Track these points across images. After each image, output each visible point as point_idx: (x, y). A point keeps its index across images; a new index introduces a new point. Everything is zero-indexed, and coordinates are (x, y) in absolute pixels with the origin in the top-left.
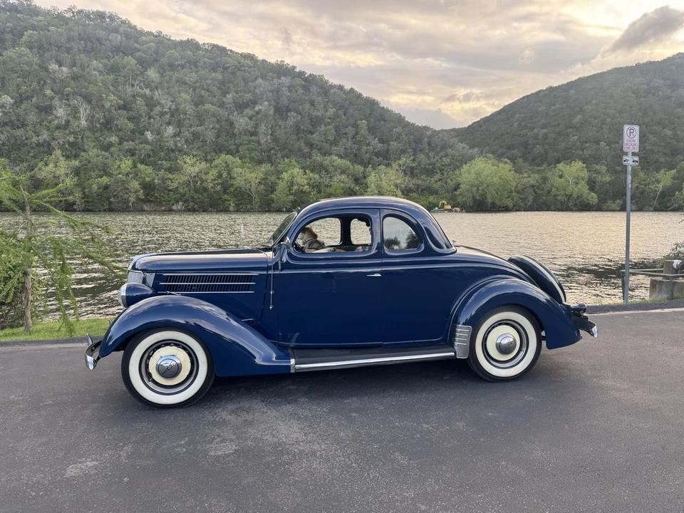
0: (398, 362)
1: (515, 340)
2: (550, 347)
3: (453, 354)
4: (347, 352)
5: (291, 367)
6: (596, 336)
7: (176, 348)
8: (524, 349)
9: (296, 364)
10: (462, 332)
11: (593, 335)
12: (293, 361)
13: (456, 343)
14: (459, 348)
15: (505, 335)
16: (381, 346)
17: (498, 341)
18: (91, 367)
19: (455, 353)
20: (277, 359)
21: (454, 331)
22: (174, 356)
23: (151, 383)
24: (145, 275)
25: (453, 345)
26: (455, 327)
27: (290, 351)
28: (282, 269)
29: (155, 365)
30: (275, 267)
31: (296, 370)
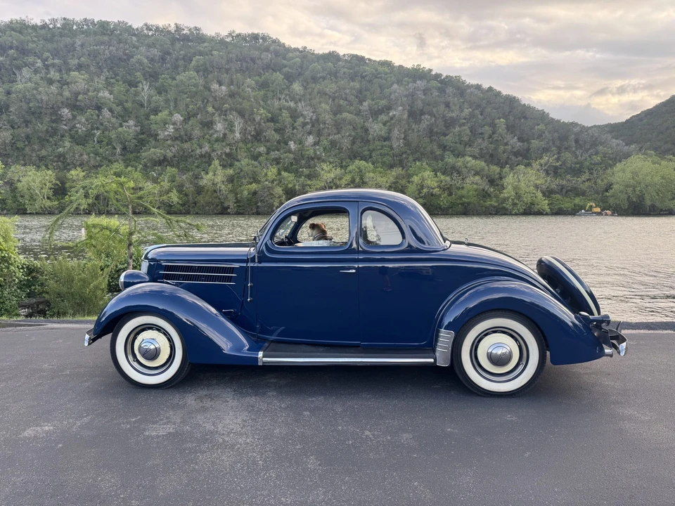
0: (369, 364)
1: (510, 353)
2: (554, 362)
3: (432, 360)
4: (321, 349)
5: (259, 360)
6: (622, 354)
7: (157, 332)
8: (524, 362)
9: (263, 357)
10: (445, 338)
11: (619, 353)
12: (261, 354)
13: (438, 349)
14: (441, 356)
16: (359, 346)
17: (490, 351)
18: (86, 344)
19: (435, 360)
20: (248, 350)
21: (437, 336)
22: (153, 339)
23: (135, 363)
24: (150, 264)
25: (434, 351)
26: (438, 332)
27: (266, 344)
28: (260, 262)
29: (140, 347)
30: (253, 260)
31: (263, 363)
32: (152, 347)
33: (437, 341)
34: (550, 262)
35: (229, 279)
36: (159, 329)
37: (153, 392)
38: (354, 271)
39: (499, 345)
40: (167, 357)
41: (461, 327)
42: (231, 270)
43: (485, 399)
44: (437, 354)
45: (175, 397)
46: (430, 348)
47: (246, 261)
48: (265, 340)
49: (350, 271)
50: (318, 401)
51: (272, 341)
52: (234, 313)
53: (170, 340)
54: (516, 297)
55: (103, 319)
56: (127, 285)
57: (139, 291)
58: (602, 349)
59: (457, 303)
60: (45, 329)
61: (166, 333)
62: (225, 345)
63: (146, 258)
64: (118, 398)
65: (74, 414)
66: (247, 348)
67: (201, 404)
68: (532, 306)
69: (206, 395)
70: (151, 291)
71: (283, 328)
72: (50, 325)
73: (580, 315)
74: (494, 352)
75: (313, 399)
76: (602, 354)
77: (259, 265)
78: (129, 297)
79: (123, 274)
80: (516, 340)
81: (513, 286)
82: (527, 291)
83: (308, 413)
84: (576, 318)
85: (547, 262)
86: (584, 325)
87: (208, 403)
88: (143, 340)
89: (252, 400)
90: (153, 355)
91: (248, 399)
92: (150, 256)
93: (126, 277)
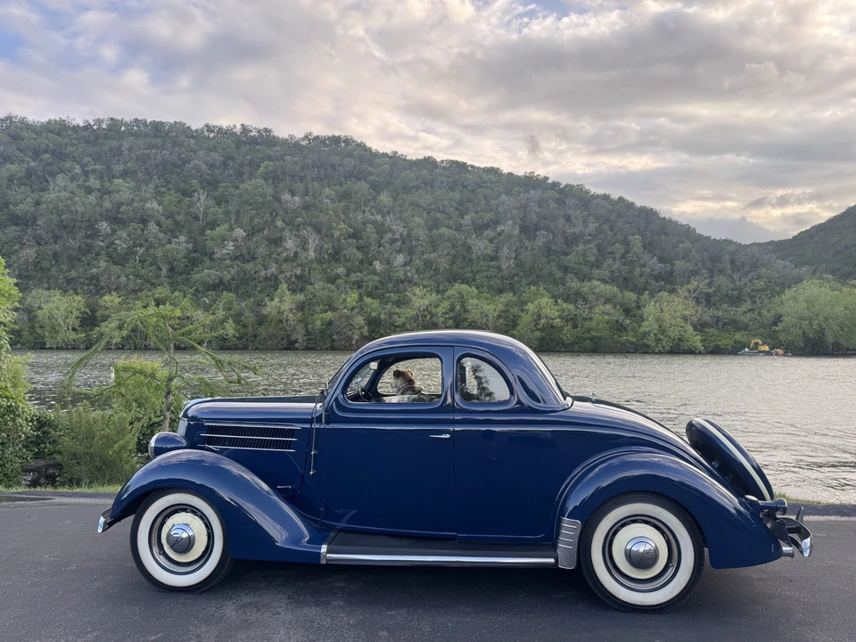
0: (468, 565)
1: (656, 551)
2: (716, 564)
3: (552, 560)
4: (405, 542)
5: (321, 556)
6: (806, 554)
7: (192, 515)
8: (675, 564)
9: (327, 553)
10: (569, 529)
11: (802, 552)
12: (324, 548)
13: (560, 546)
14: (564, 553)
15: (640, 538)
16: (456, 539)
17: (629, 547)
18: (100, 530)
19: (557, 560)
20: (308, 542)
21: (559, 527)
22: (187, 525)
23: (161, 557)
24: (189, 424)
25: (555, 547)
26: (560, 521)
27: (333, 534)
28: (328, 422)
29: (169, 535)
30: (319, 420)
31: (327, 560)
32: (185, 535)
33: (558, 534)
34: (703, 426)
35: (288, 445)
36: (195, 511)
37: (182, 598)
38: (448, 436)
39: (640, 540)
40: (203, 549)
41: (590, 515)
42: (291, 433)
43: (623, 615)
44: (559, 552)
45: (210, 607)
46: (549, 542)
47: (311, 421)
48: (332, 528)
49: (443, 436)
50: (398, 616)
51: (341, 530)
52: (292, 490)
53: (208, 526)
54: (662, 475)
55: (125, 496)
56: (158, 451)
57: (174, 460)
58: (779, 547)
59: (585, 480)
60: (50, 504)
61: (203, 517)
62: (278, 534)
63: (185, 415)
64: (135, 605)
65: (76, 628)
66: (307, 539)
67: (243, 617)
68: (682, 486)
69: (251, 604)
70: (188, 461)
71: (355, 511)
72: (58, 500)
73: (746, 499)
74: (635, 549)
75: (393, 612)
76: (779, 554)
77: (327, 427)
78: (160, 468)
79: (154, 438)
80: (663, 533)
81: (656, 459)
82: (674, 466)
83: (386, 634)
84: (741, 503)
85: (698, 427)
86: (752, 514)
87: (252, 615)
88: (174, 525)
89: (311, 612)
90: (184, 546)
91: (306, 610)
92: (190, 413)
93: (157, 440)
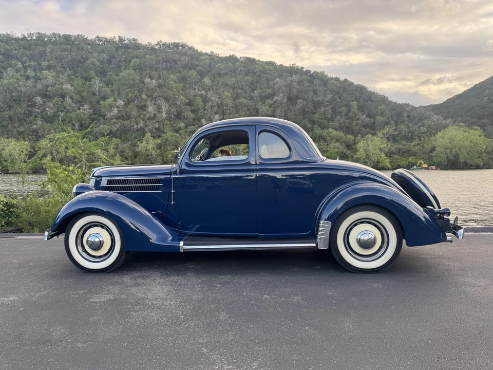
0: (265, 249)
1: (375, 238)
2: (409, 244)
3: (314, 245)
4: (229, 240)
5: (180, 248)
6: (461, 238)
7: (101, 228)
8: (385, 245)
9: (184, 245)
10: (324, 227)
11: (458, 237)
12: (182, 243)
13: (319, 237)
14: (322, 242)
16: (258, 237)
17: (359, 237)
18: (46, 239)
19: (317, 244)
20: (171, 240)
21: (318, 226)
22: (98, 234)
23: (84, 253)
24: (96, 180)
25: (316, 238)
26: (319, 223)
27: (186, 238)
28: (181, 174)
29: (87, 241)
30: (175, 173)
31: (184, 250)
32: (97, 240)
33: (318, 230)
34: (402, 174)
35: (157, 188)
36: (103, 226)
37: (98, 275)
38: (253, 178)
39: (366, 232)
40: (109, 248)
41: (336, 220)
42: (159, 181)
43: (356, 274)
44: (318, 240)
45: (116, 278)
46: (313, 236)
47: (171, 174)
48: (186, 234)
49: (251, 178)
50: (227, 278)
51: (191, 235)
52: (161, 214)
54: (376, 195)
55: (58, 221)
56: (77, 194)
57: (87, 197)
58: (445, 236)
59: (331, 202)
60: (16, 239)
61: (108, 229)
62: (153, 238)
63: (93, 176)
64: (70, 279)
65: (35, 289)
66: (171, 238)
67: (135, 282)
68: (392, 203)
69: (139, 276)
70: (97, 197)
71: (198, 226)
72: (20, 237)
73: (427, 208)
74: (362, 238)
75: (223, 277)
76: (444, 239)
77: (180, 176)
78: (79, 202)
79: (75, 187)
80: (380, 230)
81: (375, 186)
82: (386, 190)
83: (219, 285)
84: (424, 210)
85: (399, 174)
86: (430, 216)
87: (141, 281)
88: (90, 235)
89: (176, 278)
90: (98, 246)
91: (172, 278)
92: (95, 175)
93: (77, 188)
